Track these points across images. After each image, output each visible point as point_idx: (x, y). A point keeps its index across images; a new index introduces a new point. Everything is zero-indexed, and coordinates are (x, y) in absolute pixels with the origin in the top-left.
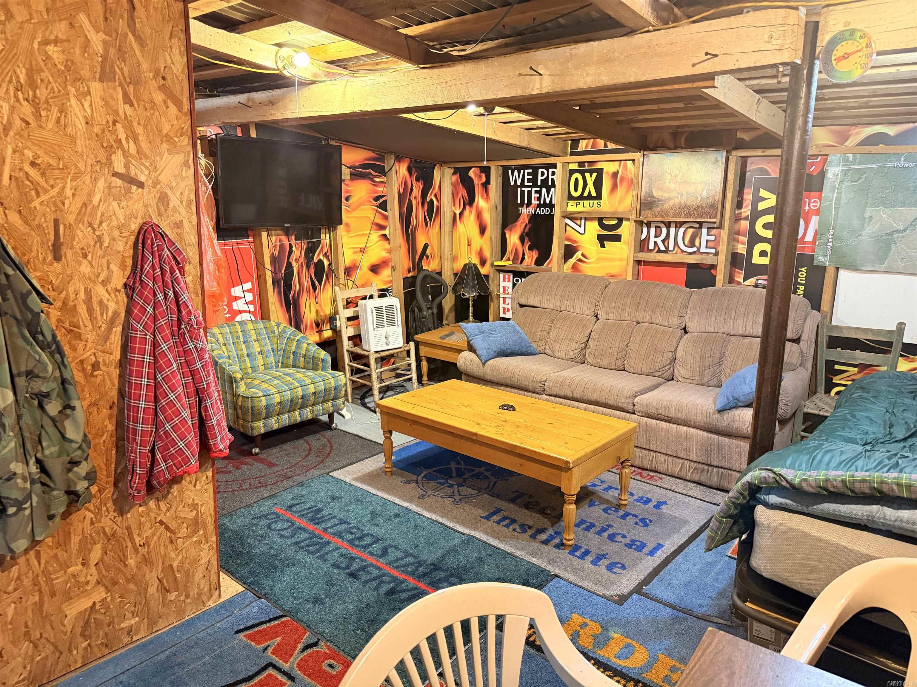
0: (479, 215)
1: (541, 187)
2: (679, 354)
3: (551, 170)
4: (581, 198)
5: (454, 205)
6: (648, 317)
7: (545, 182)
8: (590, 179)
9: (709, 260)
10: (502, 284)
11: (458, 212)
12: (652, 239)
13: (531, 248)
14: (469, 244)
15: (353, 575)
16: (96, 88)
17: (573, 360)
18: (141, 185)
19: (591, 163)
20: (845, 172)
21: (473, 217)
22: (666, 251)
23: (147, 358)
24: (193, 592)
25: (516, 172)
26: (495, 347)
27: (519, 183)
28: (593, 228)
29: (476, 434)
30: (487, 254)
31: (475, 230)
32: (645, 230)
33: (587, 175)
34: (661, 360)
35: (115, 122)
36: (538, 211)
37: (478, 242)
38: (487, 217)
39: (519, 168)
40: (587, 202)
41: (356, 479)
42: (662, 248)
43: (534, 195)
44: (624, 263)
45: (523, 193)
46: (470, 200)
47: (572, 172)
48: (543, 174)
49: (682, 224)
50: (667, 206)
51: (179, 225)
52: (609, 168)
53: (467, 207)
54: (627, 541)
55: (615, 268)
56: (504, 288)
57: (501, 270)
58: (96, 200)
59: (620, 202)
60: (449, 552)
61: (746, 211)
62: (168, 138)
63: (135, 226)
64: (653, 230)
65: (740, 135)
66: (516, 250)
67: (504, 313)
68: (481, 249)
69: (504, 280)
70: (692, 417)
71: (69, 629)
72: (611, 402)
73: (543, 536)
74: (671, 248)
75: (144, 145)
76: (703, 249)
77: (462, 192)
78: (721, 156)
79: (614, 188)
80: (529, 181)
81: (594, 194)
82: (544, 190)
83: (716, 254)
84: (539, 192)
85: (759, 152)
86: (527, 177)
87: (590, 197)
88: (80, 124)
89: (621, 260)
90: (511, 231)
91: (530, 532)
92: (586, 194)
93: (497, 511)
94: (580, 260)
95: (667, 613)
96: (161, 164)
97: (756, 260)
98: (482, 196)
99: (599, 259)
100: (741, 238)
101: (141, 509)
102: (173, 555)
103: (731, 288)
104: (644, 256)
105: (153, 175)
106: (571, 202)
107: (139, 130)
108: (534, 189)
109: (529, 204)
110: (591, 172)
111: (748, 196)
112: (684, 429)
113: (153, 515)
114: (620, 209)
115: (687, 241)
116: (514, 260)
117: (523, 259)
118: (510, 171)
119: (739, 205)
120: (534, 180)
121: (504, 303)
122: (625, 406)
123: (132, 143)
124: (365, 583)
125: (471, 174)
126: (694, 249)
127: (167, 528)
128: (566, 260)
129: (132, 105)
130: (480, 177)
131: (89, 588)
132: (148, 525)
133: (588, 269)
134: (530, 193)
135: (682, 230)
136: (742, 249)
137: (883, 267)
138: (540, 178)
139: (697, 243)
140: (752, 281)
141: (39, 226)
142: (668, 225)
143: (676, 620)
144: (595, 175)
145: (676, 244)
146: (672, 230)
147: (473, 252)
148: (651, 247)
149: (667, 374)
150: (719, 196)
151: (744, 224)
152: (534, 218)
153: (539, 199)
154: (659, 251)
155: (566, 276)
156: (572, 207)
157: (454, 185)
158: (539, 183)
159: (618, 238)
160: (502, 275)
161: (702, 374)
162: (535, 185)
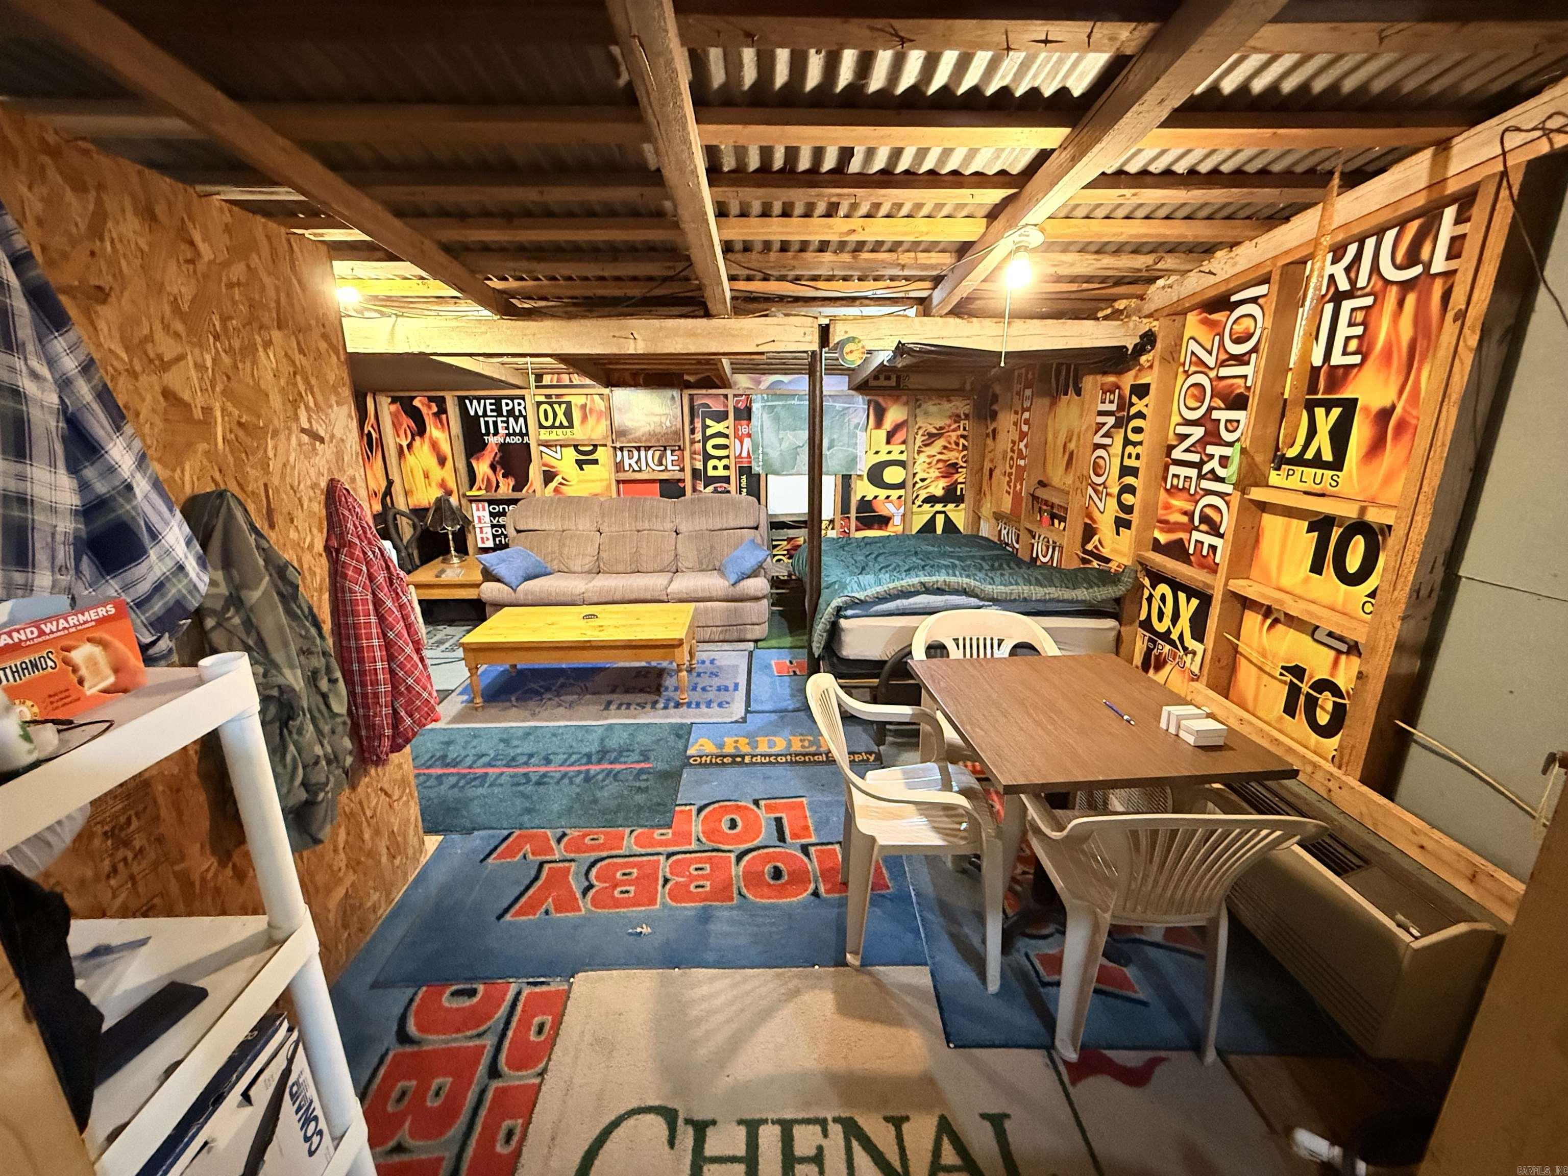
0: (434, 446)
1: (507, 417)
2: (680, 550)
3: (516, 401)
4: (553, 427)
5: (398, 436)
6: (646, 526)
7: (511, 413)
8: (560, 411)
9: (679, 476)
10: (476, 514)
11: (405, 444)
12: (627, 462)
13: (504, 476)
14: (426, 476)
15: (538, 783)
16: (276, 335)
17: (589, 572)
18: (322, 441)
19: (557, 396)
20: (764, 407)
21: (426, 447)
22: (640, 471)
23: (373, 619)
24: (410, 852)
25: (475, 402)
26: (521, 573)
27: (480, 413)
28: (570, 454)
29: (589, 641)
30: (452, 485)
31: (433, 462)
32: (619, 453)
33: (556, 406)
34: (668, 558)
35: (295, 374)
36: (508, 440)
37: (437, 473)
38: (445, 447)
39: (479, 399)
40: (560, 431)
41: (450, 722)
42: (637, 468)
43: (500, 425)
44: (605, 483)
45: (487, 423)
46: (421, 430)
47: (539, 404)
48: (507, 405)
49: (650, 448)
50: (639, 434)
51: (353, 480)
52: (577, 401)
53: (417, 438)
54: (715, 688)
55: (597, 488)
56: (479, 518)
57: (473, 500)
58: (292, 459)
59: (592, 430)
60: (602, 740)
61: (698, 436)
62: (334, 389)
63: (323, 485)
64: (626, 453)
65: (686, 377)
66: (488, 479)
67: (483, 542)
68: (443, 480)
69: (478, 510)
70: (714, 594)
71: (332, 923)
72: (649, 597)
73: (661, 705)
74: (644, 468)
75: (320, 398)
76: (670, 467)
77: (407, 422)
78: (676, 393)
79: (584, 418)
80: (492, 410)
81: (565, 423)
82: (511, 420)
83: (682, 470)
84: (507, 422)
85: (704, 391)
86: (489, 408)
87: (561, 426)
88: (270, 375)
89: (601, 480)
90: (478, 459)
91: (649, 706)
92: (557, 424)
93: (609, 703)
94: (561, 484)
95: (773, 717)
96: (333, 416)
97: (711, 473)
98: (436, 427)
99: (580, 482)
100: (697, 457)
101: (367, 779)
102: (393, 820)
103: (696, 495)
104: (622, 476)
105: (330, 429)
106: (543, 431)
107: (313, 381)
108: (499, 419)
109: (496, 433)
110: (560, 404)
111: (698, 425)
112: (709, 604)
113: (375, 784)
114: (593, 437)
115: (656, 461)
116: (488, 489)
117: (498, 486)
118: (467, 402)
119: (693, 431)
120: (498, 411)
121: (482, 532)
122: (661, 598)
123: (310, 396)
124: (558, 783)
125: (416, 403)
126: (663, 468)
127: (386, 794)
128: (546, 484)
129: (305, 355)
130: (430, 407)
131: (341, 874)
132: (373, 795)
133: (568, 491)
134: (495, 423)
135: (650, 453)
136: (699, 465)
137: (794, 471)
138: (505, 409)
139: (664, 462)
140: (711, 488)
141: (253, 493)
142: (638, 449)
143: (782, 718)
144: (563, 406)
145: (647, 464)
146: (643, 453)
147: (434, 484)
148: (627, 468)
149: (674, 569)
150: (679, 425)
151: (698, 446)
152: (503, 447)
153: (507, 428)
154: (634, 471)
155: (552, 499)
156: (545, 435)
157: (394, 416)
158: (505, 413)
159: (595, 462)
160: (474, 505)
161: (701, 563)
162: (500, 414)
